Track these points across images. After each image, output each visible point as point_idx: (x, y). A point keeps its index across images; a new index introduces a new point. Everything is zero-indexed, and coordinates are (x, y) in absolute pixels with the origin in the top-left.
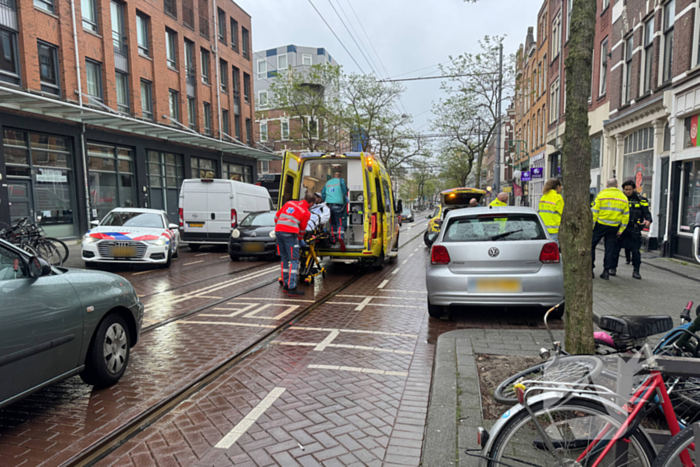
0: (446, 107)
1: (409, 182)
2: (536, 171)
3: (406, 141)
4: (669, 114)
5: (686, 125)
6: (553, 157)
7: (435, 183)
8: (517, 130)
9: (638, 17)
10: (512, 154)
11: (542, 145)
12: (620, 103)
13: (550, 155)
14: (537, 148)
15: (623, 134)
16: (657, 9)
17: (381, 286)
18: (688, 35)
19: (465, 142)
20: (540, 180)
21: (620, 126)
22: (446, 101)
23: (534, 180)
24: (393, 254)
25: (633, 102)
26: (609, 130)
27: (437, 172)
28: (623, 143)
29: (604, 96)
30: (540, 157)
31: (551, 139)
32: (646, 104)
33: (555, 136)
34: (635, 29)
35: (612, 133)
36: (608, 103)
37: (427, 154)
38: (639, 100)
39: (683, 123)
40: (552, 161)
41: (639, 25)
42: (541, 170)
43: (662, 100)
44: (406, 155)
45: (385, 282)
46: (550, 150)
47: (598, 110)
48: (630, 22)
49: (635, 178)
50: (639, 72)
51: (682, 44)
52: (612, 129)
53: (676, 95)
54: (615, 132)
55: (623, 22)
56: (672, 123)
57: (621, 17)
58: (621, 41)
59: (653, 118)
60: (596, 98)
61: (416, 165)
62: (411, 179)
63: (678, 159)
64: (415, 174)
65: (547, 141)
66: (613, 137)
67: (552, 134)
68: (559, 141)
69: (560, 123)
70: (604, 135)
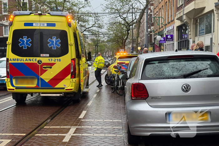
1: (89, 44)
2: (169, 37)
3: (87, 18)
6: (179, 28)
7: (105, 45)
8: (155, 12)
10: (152, 27)
11: (172, 21)
13: (177, 27)
14: (169, 23)
17: (82, 116)
19: (124, 19)
20: (171, 42)
23: (167, 43)
24: (85, 90)
27: (106, 39)
30: (171, 28)
31: (179, 16)
33: (182, 14)
37: (100, 27)
40: (179, 31)
42: (172, 36)
44: (87, 27)
45: (84, 113)
46: (178, 23)
61: (93, 34)
62: (90, 42)
64: (92, 40)
65: (176, 18)
67: (180, 13)
68: (184, 17)
69: (185, 6)
70: (215, 12)
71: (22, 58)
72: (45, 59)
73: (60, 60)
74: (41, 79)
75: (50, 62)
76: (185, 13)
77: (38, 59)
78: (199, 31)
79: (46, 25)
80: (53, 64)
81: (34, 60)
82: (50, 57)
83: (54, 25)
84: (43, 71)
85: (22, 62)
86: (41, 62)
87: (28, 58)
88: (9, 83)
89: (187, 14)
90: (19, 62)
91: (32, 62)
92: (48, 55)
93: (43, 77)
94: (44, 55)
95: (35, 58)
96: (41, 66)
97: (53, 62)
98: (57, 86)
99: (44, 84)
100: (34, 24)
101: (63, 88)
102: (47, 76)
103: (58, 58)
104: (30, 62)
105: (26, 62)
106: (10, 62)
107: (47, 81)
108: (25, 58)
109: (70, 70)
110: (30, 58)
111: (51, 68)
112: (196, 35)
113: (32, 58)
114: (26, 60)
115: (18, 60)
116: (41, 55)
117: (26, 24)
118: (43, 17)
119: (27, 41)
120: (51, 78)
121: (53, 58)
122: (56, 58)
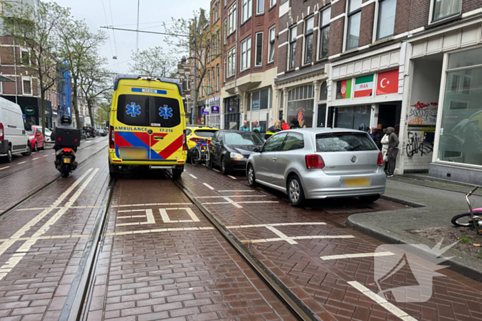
0: (142, 56)
2: (215, 109)
4: (327, 78)
5: (337, 85)
6: (227, 100)
9: (300, 16)
11: (217, 92)
12: (286, 69)
13: (224, 98)
15: (287, 88)
16: (316, 13)
17: (211, 188)
18: (341, 32)
20: (217, 114)
21: (287, 83)
22: (141, 52)
25: (297, 69)
26: (277, 85)
28: (287, 94)
29: (273, 63)
30: (216, 99)
31: (229, 87)
32: (308, 71)
33: (233, 86)
34: (298, 23)
35: (280, 87)
36: (277, 68)
38: (301, 68)
39: (335, 84)
40: (226, 103)
41: (302, 21)
42: (218, 108)
43: (324, 69)
45: (206, 185)
46: (225, 95)
47: (267, 71)
48: (294, 17)
49: (297, 116)
50: (302, 50)
51: (336, 37)
52: (280, 84)
53: (333, 67)
54: (283, 87)
55: (288, 17)
56: (329, 83)
57: (287, 13)
58: (287, 29)
59: (314, 79)
60: (265, 64)
63: (333, 105)
65: (225, 89)
66: (280, 90)
67: (230, 84)
68: (237, 90)
69: (237, 78)
70: (274, 88)
71: (130, 127)
72: (156, 129)
73: (172, 131)
74: (152, 150)
75: (162, 132)
76: (237, 85)
77: (148, 128)
78: (253, 105)
79: (156, 92)
80: (165, 135)
81: (143, 129)
82: (161, 126)
83: (165, 92)
84: (154, 142)
85: (130, 131)
86: (152, 131)
87: (137, 127)
88: (115, 154)
89: (239, 87)
90: (127, 131)
91: (141, 131)
92: (159, 125)
93: (154, 148)
94: (155, 125)
95: (145, 127)
96: (152, 136)
97: (164, 132)
98: (168, 158)
99: (155, 156)
100: (143, 90)
101: (176, 161)
102: (159, 147)
103: (170, 129)
104: (139, 131)
105: (135, 131)
106: (115, 130)
107: (158, 152)
108: (133, 127)
109: (182, 142)
110: (139, 127)
111: (162, 138)
112: (249, 109)
113: (141, 127)
114: (135, 129)
115: (125, 128)
116: (152, 124)
117: (133, 90)
118: (152, 82)
119: (136, 108)
120: (163, 149)
121: (165, 129)
122: (168, 129)
